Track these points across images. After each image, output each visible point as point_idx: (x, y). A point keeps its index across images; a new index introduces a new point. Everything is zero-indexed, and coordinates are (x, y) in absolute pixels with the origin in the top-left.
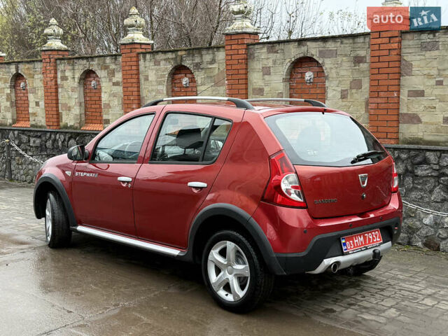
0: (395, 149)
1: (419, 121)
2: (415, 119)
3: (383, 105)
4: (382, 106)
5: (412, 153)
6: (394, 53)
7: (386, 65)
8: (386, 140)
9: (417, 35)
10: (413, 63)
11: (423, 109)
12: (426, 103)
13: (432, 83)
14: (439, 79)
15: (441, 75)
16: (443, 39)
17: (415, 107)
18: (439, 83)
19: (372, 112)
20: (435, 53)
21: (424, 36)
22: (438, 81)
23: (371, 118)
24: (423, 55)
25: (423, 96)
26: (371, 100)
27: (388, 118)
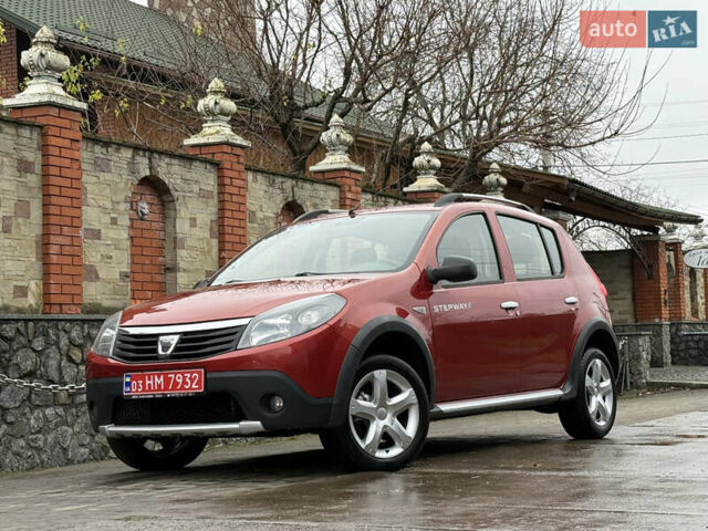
0: (83, 321)
1: (97, 277)
2: (93, 274)
4: (67, 250)
6: (76, 165)
7: (67, 183)
8: (73, 307)
9: (90, 145)
10: (89, 187)
11: (99, 257)
12: (103, 250)
13: (107, 219)
14: (113, 215)
15: (114, 210)
16: (114, 158)
17: (92, 255)
18: (114, 221)
19: (54, 259)
20: (108, 176)
21: (98, 149)
22: (112, 218)
23: (54, 269)
24: (98, 177)
25: (99, 239)
26: (53, 239)
27: (73, 270)
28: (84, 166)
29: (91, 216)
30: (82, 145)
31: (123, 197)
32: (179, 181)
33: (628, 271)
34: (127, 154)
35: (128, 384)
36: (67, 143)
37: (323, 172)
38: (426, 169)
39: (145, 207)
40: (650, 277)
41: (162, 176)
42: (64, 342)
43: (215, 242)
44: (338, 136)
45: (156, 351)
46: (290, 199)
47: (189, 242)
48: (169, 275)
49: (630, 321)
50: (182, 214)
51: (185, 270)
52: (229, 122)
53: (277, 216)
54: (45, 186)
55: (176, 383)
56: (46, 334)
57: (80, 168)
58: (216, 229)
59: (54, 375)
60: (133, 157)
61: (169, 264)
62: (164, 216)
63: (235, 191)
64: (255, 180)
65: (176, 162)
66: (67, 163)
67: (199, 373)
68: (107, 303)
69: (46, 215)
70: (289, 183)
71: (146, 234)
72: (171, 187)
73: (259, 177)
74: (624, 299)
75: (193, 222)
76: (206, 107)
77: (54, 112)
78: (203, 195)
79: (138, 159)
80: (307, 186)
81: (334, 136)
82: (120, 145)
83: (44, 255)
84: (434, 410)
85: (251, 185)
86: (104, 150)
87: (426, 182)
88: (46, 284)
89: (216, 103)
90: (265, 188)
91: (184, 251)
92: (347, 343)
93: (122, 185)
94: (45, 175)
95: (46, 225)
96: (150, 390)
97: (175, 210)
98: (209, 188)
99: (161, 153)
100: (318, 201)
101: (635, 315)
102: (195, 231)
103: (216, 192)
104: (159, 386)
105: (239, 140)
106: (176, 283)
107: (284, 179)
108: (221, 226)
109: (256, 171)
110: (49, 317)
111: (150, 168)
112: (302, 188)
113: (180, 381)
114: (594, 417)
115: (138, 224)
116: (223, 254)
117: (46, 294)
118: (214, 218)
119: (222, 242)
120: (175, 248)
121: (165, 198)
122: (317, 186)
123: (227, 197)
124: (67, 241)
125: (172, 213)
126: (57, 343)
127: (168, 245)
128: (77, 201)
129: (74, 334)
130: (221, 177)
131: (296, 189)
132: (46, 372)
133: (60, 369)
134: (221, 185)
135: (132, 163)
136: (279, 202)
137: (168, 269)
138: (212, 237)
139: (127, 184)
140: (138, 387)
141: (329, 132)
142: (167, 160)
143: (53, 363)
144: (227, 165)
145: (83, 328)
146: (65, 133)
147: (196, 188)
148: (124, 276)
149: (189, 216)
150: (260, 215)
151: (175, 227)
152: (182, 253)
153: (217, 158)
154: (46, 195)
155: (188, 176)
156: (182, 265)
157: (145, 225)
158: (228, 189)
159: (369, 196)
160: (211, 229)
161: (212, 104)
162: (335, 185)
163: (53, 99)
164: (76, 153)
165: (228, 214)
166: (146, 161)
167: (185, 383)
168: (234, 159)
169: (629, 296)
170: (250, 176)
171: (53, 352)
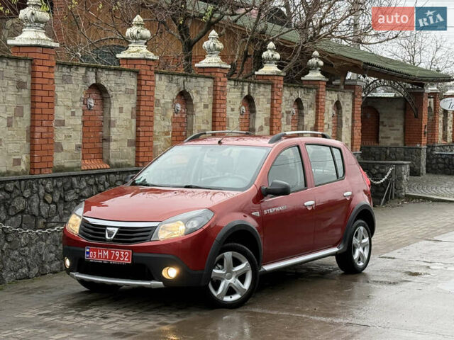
0: (54, 178)
1: (62, 149)
2: (59, 148)
3: (45, 134)
5: (65, 180)
6: (51, 82)
7: (46, 93)
8: (47, 169)
9: (60, 68)
10: (58, 94)
11: (64, 137)
12: (66, 132)
13: (69, 113)
14: (73, 110)
15: (73, 107)
16: (74, 74)
17: (60, 136)
18: (73, 114)
19: (37, 141)
20: (71, 86)
21: (65, 69)
22: (72, 112)
23: (37, 147)
24: (64, 87)
25: (64, 125)
26: (37, 129)
27: (48, 147)
28: (56, 81)
29: (60, 112)
30: (56, 68)
31: (78, 98)
32: (113, 85)
33: (402, 112)
34: (82, 71)
35: (88, 253)
36: (46, 69)
37: (203, 68)
38: (270, 60)
39: (92, 102)
40: (416, 117)
41: (103, 83)
42: (42, 191)
43: (134, 121)
44: (214, 45)
45: (104, 236)
46: (182, 89)
47: (118, 123)
48: (105, 144)
49: (401, 145)
50: (115, 106)
51: (115, 141)
52: (146, 44)
53: (173, 100)
54: (33, 96)
55: (115, 257)
56: (31, 187)
57: (54, 83)
58: (135, 112)
59: (36, 212)
60: (86, 73)
61: (106, 136)
62: (103, 107)
63: (148, 88)
64: (160, 79)
65: (111, 73)
66: (46, 81)
67: (129, 253)
68: (67, 165)
69: (33, 114)
70: (182, 79)
71: (92, 119)
72: (108, 89)
73: (163, 77)
74: (398, 130)
75: (121, 110)
76: (132, 34)
77: (39, 50)
78: (128, 92)
79: (89, 73)
80: (193, 80)
81: (212, 45)
82: (78, 66)
83: (31, 140)
84: (262, 270)
85: (158, 82)
86: (68, 70)
87: (269, 69)
88: (32, 157)
89: (138, 32)
90: (166, 83)
91: (115, 129)
92: (213, 239)
93: (78, 91)
94: (33, 90)
95: (33, 120)
96: (100, 258)
97: (110, 103)
98: (132, 87)
99: (102, 68)
100: (200, 89)
101: (405, 141)
102: (122, 115)
103: (135, 90)
104: (106, 257)
105: (151, 56)
106: (109, 149)
107: (179, 77)
108: (138, 111)
109: (161, 73)
110: (34, 176)
111: (96, 79)
112: (190, 81)
113: (118, 255)
114: (356, 261)
115: (87, 113)
116: (139, 129)
117: (32, 162)
118: (134, 106)
119: (138, 121)
120: (109, 127)
121: (104, 95)
122: (199, 79)
123: (143, 93)
124: (45, 130)
125: (108, 105)
126: (38, 192)
127: (106, 125)
128: (51, 104)
129: (48, 186)
130: (139, 80)
131: (186, 83)
132: (31, 210)
133: (39, 208)
134: (139, 85)
135: (85, 77)
136: (175, 91)
137: (105, 139)
138: (132, 118)
139: (81, 89)
140: (94, 255)
141: (208, 42)
142: (106, 72)
143: (35, 204)
144: (143, 73)
145: (53, 183)
146: (46, 63)
147: (123, 88)
148: (78, 147)
149: (118, 106)
150: (162, 101)
151: (110, 113)
152: (114, 130)
153: (137, 68)
154: (33, 102)
155: (119, 81)
156: (113, 137)
157: (92, 113)
158: (143, 88)
159: (233, 83)
160: (132, 113)
161: (135, 33)
162: (211, 78)
163: (39, 43)
164: (52, 74)
165: (143, 103)
166: (93, 74)
167: (120, 256)
168: (148, 68)
169: (401, 128)
170: (157, 77)
171: (35, 198)
